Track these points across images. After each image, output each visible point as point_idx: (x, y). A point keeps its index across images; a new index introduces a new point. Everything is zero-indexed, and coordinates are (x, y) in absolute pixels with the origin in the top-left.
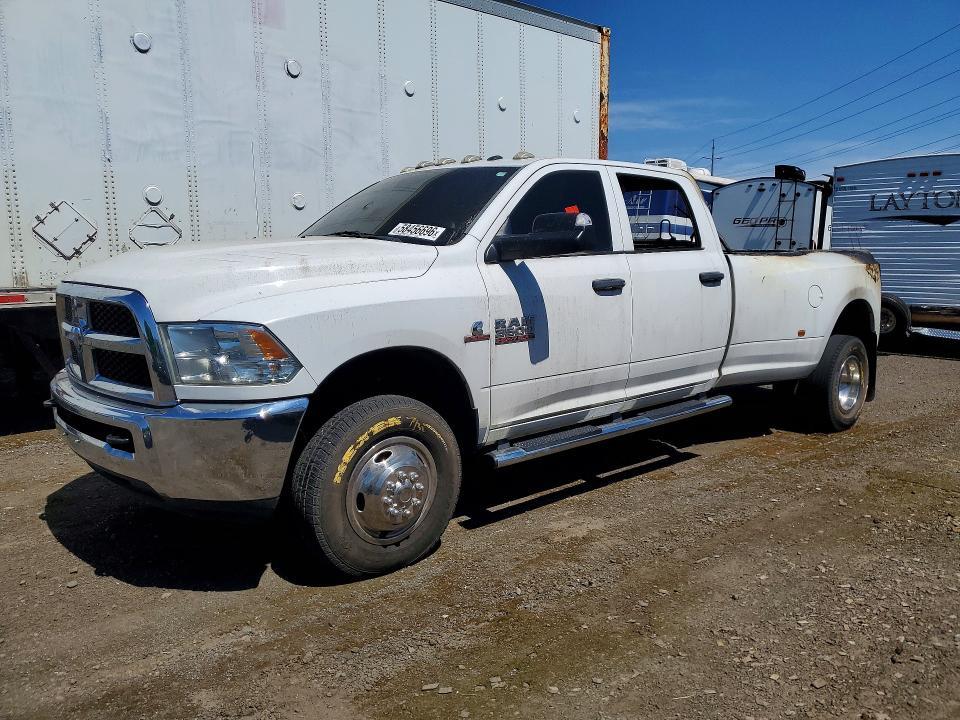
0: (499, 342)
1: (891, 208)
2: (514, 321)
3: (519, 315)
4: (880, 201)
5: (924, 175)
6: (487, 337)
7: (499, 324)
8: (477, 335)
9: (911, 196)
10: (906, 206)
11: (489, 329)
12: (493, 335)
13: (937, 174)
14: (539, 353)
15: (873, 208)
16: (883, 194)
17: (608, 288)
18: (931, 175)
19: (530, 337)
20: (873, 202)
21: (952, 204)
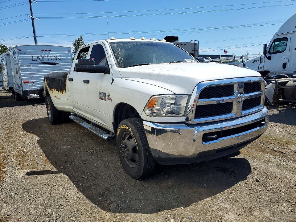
1: (38, 60)
4: (35, 58)
5: (46, 51)
9: (44, 57)
10: (43, 59)
13: (50, 51)
15: (33, 60)
16: (35, 56)
18: (44, 51)
20: (32, 58)
21: (55, 59)
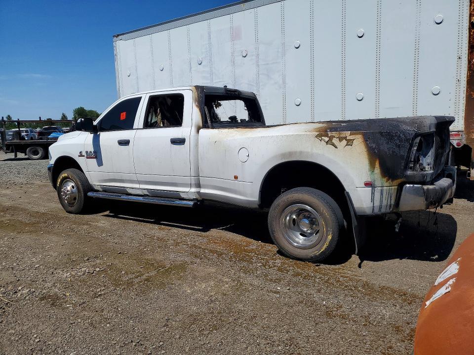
0: (87, 158)
2: (91, 152)
3: (92, 150)
6: (84, 156)
7: (87, 152)
8: (81, 155)
11: (84, 153)
12: (85, 155)
14: (100, 163)
17: (124, 143)
19: (96, 158)
